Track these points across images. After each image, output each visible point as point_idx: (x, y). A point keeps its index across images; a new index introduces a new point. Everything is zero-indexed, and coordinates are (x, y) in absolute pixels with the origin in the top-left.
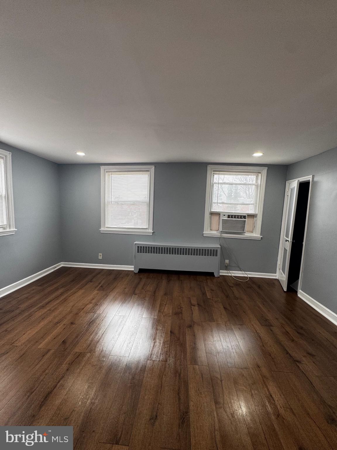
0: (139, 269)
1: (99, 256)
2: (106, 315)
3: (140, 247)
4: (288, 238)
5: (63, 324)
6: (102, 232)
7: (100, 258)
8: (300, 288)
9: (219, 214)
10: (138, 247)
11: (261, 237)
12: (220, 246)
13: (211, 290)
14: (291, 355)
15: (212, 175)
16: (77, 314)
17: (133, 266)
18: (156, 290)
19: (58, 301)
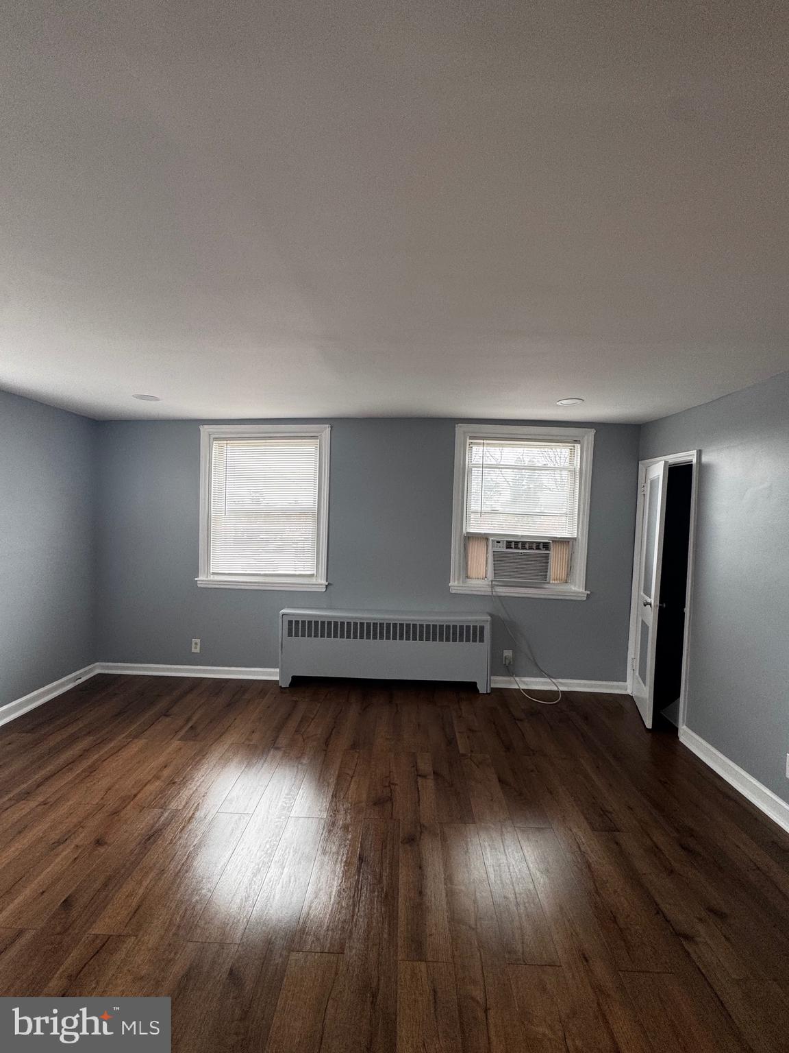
0: (293, 677)
1: (193, 646)
2: (193, 814)
3: (296, 621)
4: (650, 598)
5: (73, 846)
6: (202, 586)
7: (196, 649)
8: (683, 722)
9: (487, 539)
10: (290, 622)
11: (588, 594)
12: (489, 618)
13: (470, 730)
14: (668, 919)
15: (468, 446)
16: (116, 812)
17: (278, 670)
18: (331, 734)
19: (70, 776)
